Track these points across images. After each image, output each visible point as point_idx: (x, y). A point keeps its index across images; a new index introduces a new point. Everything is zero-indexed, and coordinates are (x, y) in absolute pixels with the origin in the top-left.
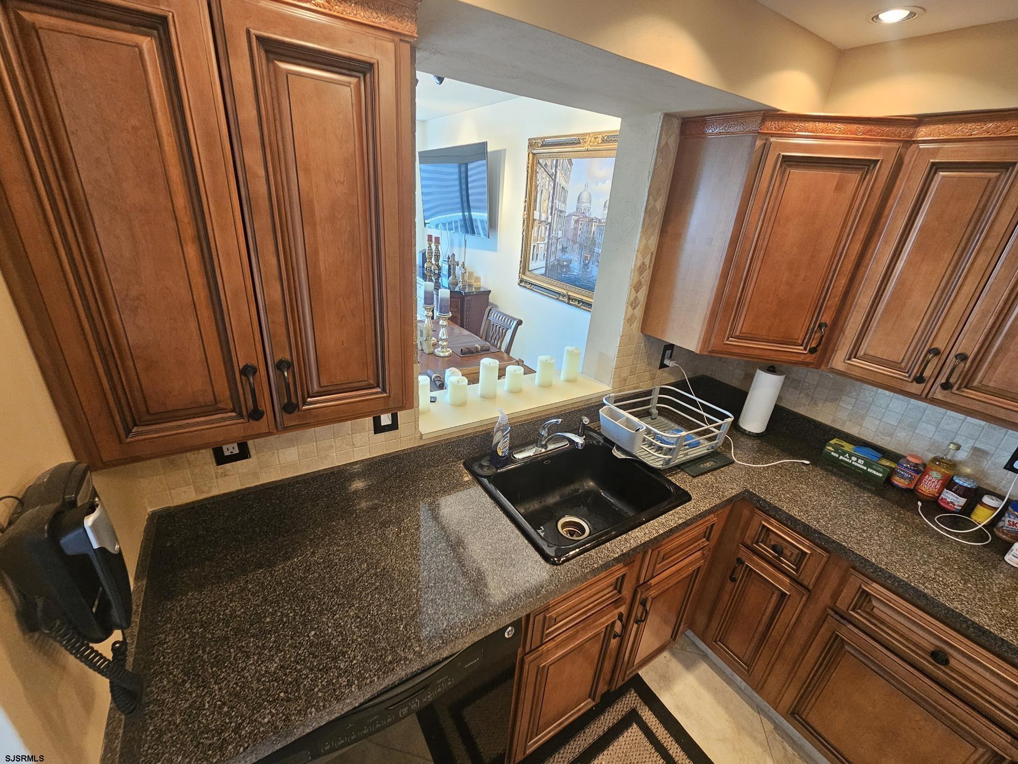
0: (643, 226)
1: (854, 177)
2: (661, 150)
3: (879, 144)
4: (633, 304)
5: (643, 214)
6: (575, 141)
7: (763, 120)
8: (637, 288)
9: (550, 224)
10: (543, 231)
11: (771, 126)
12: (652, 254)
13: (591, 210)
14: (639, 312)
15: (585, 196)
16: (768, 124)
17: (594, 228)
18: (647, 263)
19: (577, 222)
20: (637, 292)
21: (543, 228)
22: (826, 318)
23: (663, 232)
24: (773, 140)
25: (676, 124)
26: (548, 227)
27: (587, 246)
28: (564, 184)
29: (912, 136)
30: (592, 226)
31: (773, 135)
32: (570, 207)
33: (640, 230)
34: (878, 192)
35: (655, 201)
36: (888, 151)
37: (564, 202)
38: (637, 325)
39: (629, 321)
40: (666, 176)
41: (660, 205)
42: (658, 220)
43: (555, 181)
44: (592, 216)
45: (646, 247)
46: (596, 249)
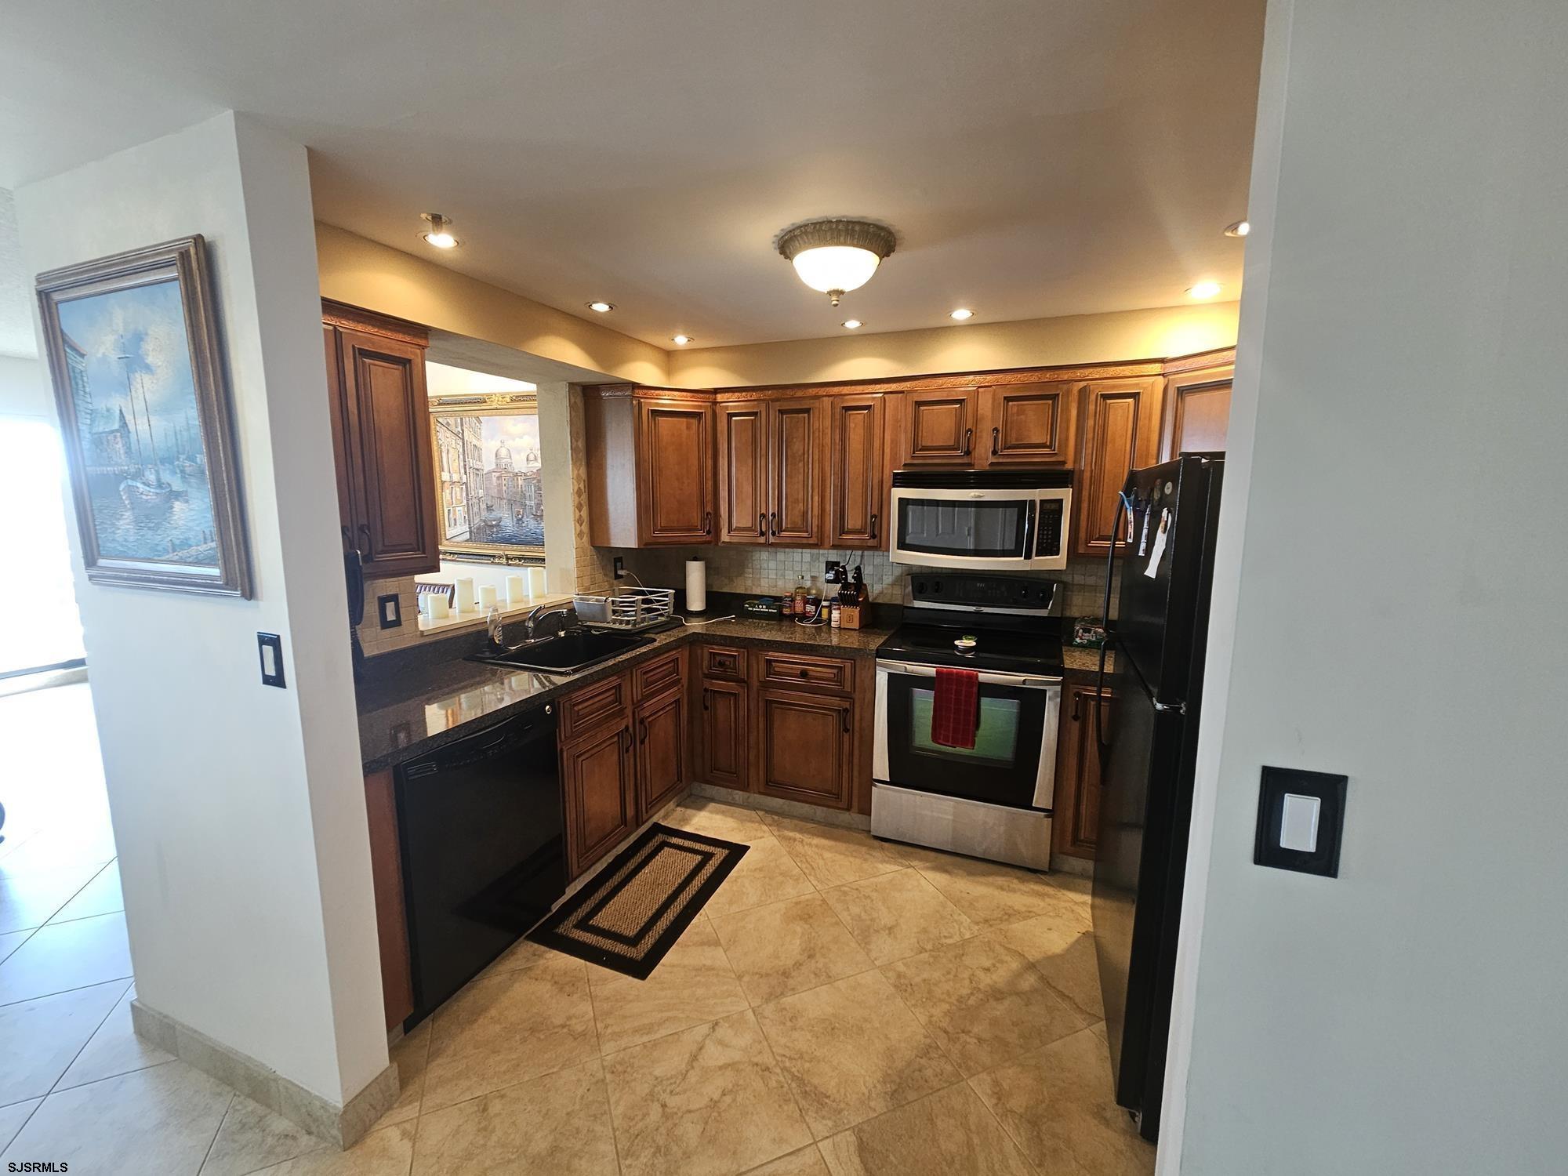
0: (572, 459)
1: (694, 422)
2: (572, 407)
3: (700, 404)
4: (580, 521)
5: (570, 451)
6: (479, 400)
7: (633, 389)
8: (579, 507)
9: (466, 484)
10: (458, 493)
11: (640, 393)
12: (584, 481)
13: (514, 465)
14: (585, 528)
15: (503, 453)
16: (637, 391)
17: (520, 482)
18: (582, 488)
19: (499, 478)
20: (580, 511)
21: (458, 489)
22: (709, 509)
23: (589, 465)
24: (642, 400)
25: (579, 389)
26: (464, 487)
27: (516, 501)
28: (475, 442)
29: (715, 399)
30: (518, 479)
31: (642, 398)
32: (488, 464)
33: (571, 462)
34: (709, 429)
35: (577, 441)
36: (706, 407)
37: (480, 460)
38: (586, 539)
39: (580, 535)
40: (581, 424)
41: (581, 444)
42: (582, 455)
43: (463, 439)
44: (516, 471)
45: (578, 475)
46: (528, 503)
